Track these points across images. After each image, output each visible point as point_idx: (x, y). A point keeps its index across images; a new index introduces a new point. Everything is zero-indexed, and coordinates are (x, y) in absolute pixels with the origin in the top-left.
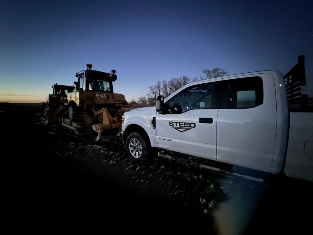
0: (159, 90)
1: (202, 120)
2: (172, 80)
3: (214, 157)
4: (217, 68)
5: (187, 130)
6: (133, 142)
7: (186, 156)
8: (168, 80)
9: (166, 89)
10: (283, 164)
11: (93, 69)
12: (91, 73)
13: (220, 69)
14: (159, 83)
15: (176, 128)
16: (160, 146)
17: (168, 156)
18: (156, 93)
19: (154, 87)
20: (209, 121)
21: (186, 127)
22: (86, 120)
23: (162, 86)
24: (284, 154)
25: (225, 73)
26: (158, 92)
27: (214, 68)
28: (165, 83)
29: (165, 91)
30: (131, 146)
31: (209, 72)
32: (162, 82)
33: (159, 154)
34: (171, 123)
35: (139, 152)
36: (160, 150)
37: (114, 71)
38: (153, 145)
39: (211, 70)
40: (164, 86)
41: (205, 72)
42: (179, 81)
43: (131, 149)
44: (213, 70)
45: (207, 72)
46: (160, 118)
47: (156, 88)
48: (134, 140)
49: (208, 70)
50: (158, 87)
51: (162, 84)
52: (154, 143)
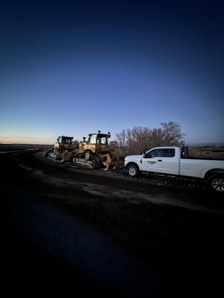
0: (124, 137)
1: (159, 161)
2: (135, 128)
3: (162, 172)
4: (171, 122)
5: (154, 163)
6: (131, 169)
7: (153, 173)
8: (131, 129)
9: (130, 137)
10: (179, 172)
11: (101, 133)
12: (100, 135)
13: (174, 123)
14: (124, 131)
15: (150, 163)
16: (144, 170)
17: (147, 173)
18: (121, 139)
19: (120, 134)
20: (161, 161)
21: (153, 163)
22: (97, 160)
23: (126, 133)
24: (180, 169)
25: (178, 126)
26: (123, 138)
27: (170, 122)
28: (129, 131)
29: (129, 137)
30: (130, 171)
31: (166, 125)
32: (126, 130)
33: (143, 173)
34: (148, 162)
35: (134, 173)
36: (143, 171)
37: (109, 133)
38: (140, 169)
39: (167, 123)
40: (128, 133)
41: (162, 124)
42: (141, 129)
43: (130, 172)
44: (169, 123)
45: (164, 125)
46: (144, 160)
47: (122, 135)
48: (131, 168)
49: (165, 123)
50: (123, 134)
51: (127, 132)
52: (141, 168)
